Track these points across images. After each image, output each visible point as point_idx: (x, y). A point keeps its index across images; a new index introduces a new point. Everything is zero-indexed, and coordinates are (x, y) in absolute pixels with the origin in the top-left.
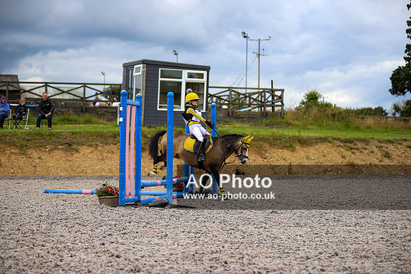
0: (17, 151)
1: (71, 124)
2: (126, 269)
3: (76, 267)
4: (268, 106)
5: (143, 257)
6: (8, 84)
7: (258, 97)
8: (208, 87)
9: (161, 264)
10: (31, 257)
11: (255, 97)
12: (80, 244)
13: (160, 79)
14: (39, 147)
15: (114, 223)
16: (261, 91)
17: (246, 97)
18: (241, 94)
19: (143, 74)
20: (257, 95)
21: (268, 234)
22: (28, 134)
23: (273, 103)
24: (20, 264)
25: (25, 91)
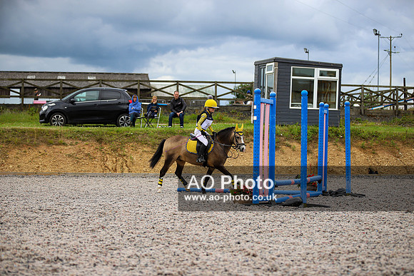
2: (263, 268)
3: (212, 266)
4: (400, 104)
5: (279, 256)
6: (140, 82)
7: (390, 95)
8: (340, 85)
9: (298, 263)
10: (167, 256)
11: (387, 95)
12: (215, 243)
13: (292, 77)
15: (248, 221)
16: (393, 89)
17: (378, 95)
18: (373, 92)
19: (275, 72)
22: (160, 132)
23: (405, 101)
24: (157, 262)
25: (156, 90)
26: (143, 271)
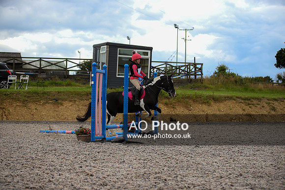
0: (21, 104)
1: (58, 86)
2: (97, 183)
3: (63, 182)
4: (192, 75)
5: (108, 176)
6: (14, 58)
7: (185, 69)
8: (151, 62)
9: (121, 180)
10: (32, 175)
11: (183, 68)
12: (65, 167)
13: (118, 56)
14: (36, 102)
15: (88, 153)
16: (187, 64)
17: (177, 69)
18: (173, 66)
19: (107, 52)
20: (184, 67)
21: (194, 161)
22: (28, 93)
23: (195, 73)
24: (25, 180)
25: (26, 64)
26: (16, 185)
